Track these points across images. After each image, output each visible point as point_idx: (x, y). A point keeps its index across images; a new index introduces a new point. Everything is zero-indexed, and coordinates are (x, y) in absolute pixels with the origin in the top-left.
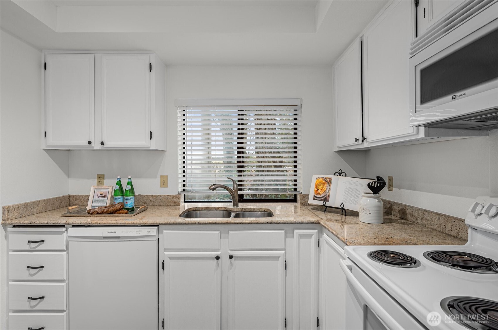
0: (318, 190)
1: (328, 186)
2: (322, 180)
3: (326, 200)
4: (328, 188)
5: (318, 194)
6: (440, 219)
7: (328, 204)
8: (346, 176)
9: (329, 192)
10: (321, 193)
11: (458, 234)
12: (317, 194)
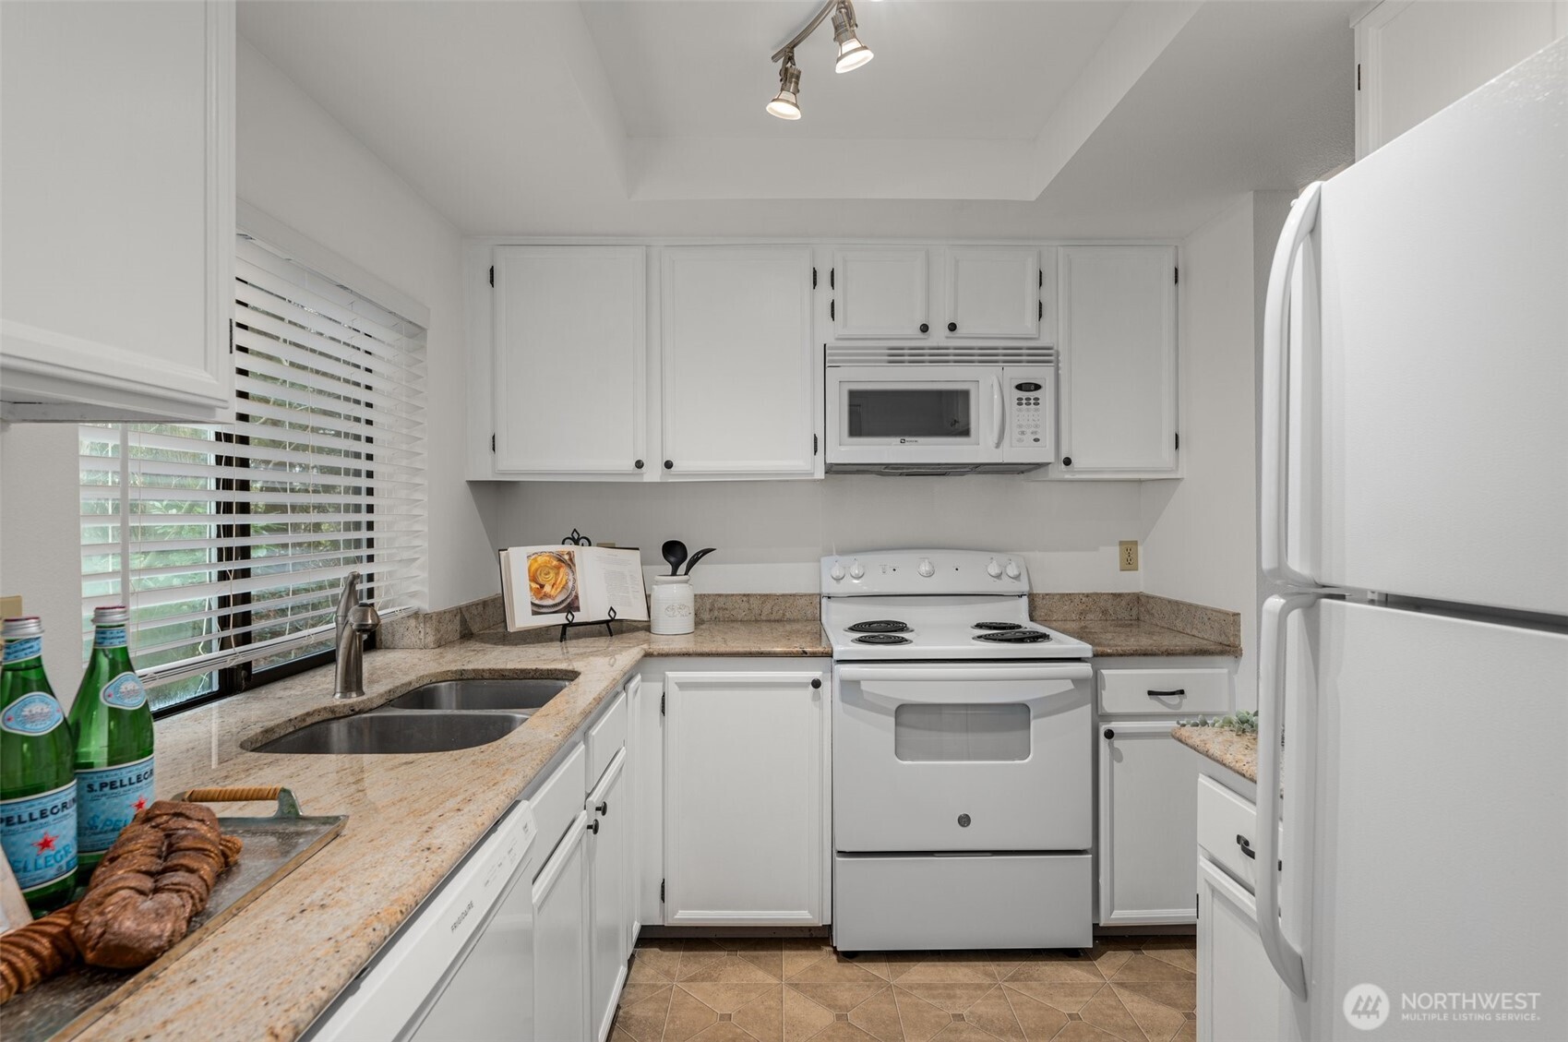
0: (542, 586)
1: (571, 574)
2: (548, 558)
3: (572, 607)
4: (571, 577)
5: (546, 596)
6: (751, 602)
7: (579, 617)
8: (590, 545)
9: (573, 587)
10: (553, 593)
11: (784, 615)
12: (541, 599)
